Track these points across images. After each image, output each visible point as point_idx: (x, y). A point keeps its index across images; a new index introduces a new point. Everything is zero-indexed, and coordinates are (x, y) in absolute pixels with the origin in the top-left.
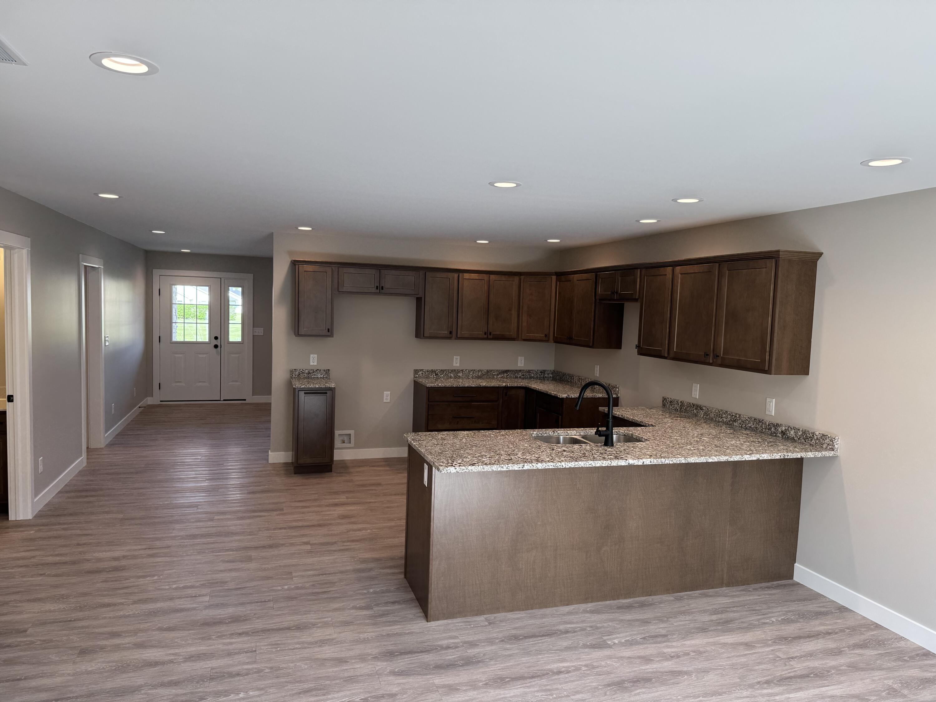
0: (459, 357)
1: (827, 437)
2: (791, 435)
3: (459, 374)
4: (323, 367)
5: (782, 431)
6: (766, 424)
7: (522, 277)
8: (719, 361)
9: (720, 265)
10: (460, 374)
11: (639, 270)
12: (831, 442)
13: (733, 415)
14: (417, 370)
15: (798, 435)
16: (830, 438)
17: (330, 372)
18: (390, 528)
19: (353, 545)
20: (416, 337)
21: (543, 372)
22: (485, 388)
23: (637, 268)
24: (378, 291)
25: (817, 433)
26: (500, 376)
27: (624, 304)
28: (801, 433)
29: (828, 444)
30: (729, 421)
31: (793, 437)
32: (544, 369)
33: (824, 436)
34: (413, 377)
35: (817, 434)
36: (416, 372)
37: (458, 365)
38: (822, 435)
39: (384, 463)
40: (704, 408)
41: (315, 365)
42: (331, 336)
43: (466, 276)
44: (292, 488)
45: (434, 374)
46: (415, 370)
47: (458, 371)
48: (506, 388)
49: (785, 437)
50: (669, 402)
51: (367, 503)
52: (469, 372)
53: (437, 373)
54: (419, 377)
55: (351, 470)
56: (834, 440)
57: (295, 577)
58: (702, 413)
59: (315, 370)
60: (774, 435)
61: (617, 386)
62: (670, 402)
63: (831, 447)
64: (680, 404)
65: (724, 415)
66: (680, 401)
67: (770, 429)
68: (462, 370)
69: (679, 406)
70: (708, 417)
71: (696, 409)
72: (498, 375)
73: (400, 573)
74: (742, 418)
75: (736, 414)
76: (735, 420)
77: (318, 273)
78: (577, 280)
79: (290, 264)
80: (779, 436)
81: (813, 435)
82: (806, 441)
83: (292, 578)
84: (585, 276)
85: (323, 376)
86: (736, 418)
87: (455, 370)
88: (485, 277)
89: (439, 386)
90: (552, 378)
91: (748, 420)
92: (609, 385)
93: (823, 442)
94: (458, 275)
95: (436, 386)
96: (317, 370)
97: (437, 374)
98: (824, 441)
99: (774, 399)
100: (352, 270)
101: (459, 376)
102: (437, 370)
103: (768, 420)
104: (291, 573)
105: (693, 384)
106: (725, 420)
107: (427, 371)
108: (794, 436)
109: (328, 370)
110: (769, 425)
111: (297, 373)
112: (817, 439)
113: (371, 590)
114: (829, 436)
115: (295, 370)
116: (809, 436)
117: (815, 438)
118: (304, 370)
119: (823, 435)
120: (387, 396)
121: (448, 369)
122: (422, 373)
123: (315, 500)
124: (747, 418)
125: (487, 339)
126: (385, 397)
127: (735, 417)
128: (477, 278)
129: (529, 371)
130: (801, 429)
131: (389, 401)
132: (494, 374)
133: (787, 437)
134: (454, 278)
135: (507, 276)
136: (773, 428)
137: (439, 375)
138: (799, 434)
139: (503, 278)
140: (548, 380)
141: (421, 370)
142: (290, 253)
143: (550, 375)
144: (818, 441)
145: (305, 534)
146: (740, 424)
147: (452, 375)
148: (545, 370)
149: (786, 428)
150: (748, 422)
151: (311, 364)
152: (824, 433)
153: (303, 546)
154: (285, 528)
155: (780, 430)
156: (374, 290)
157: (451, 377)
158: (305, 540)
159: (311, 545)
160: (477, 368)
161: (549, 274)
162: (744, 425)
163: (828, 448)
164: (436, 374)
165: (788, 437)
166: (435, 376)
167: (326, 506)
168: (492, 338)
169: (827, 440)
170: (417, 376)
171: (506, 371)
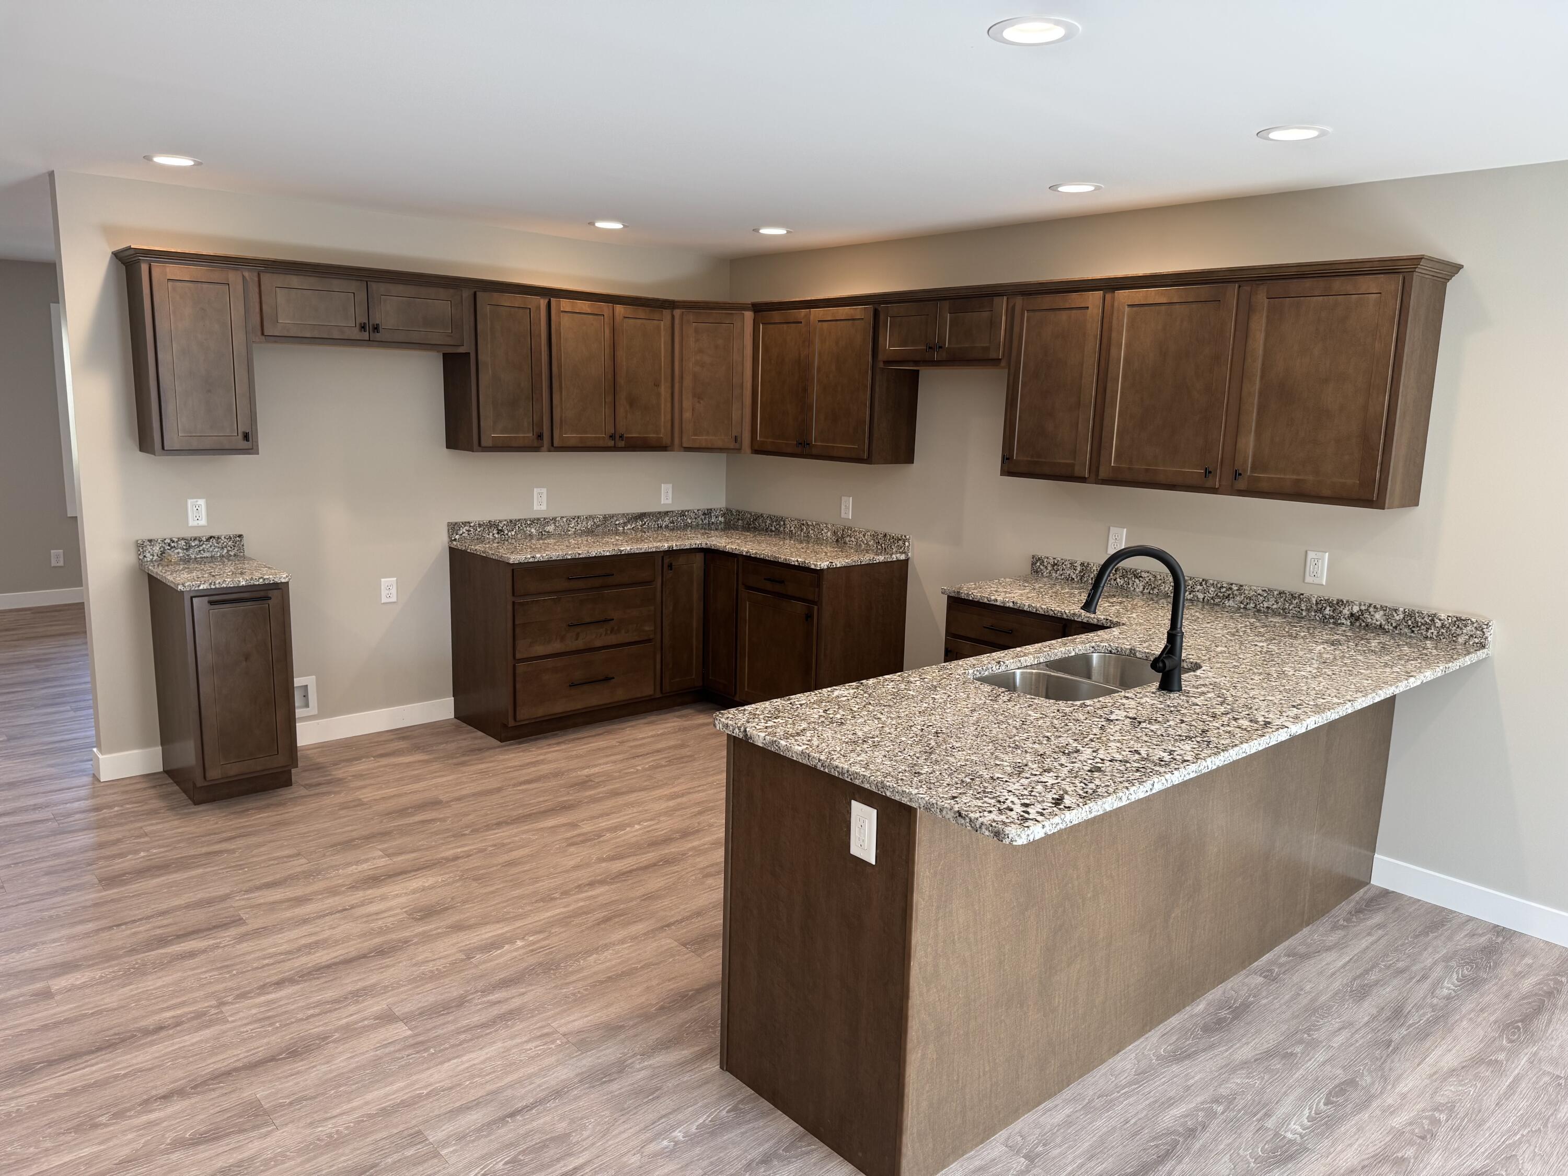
0: (544, 490)
1: (1469, 622)
2: (1374, 621)
3: (548, 528)
4: (222, 531)
5: (1352, 615)
6: (1309, 600)
7: (677, 312)
8: (1242, 484)
9: (1240, 287)
10: (551, 528)
11: (1005, 298)
12: (1478, 632)
13: (1222, 587)
14: (456, 523)
15: (1393, 621)
16: (1475, 625)
17: (245, 541)
18: (565, 921)
19: (515, 998)
20: (448, 447)
21: (708, 513)
22: (630, 556)
23: (1002, 295)
24: (365, 335)
25: (1443, 616)
26: (629, 526)
27: (918, 371)
28: (1402, 616)
29: (1472, 636)
30: (1212, 598)
31: (1381, 626)
32: (709, 507)
33: (1460, 622)
34: (445, 539)
35: (1442, 618)
36: (453, 528)
37: (544, 507)
38: (1455, 619)
39: (402, 744)
40: (1144, 575)
41: (204, 526)
42: (252, 450)
43: (566, 304)
44: (217, 847)
45: (495, 532)
46: (449, 524)
47: (547, 521)
48: (670, 552)
49: (1360, 625)
50: (1049, 565)
51: (448, 860)
52: (569, 521)
53: (500, 528)
54: (462, 539)
55: (339, 773)
56: (1485, 627)
57: (445, 1143)
58: (1139, 585)
59: (204, 539)
60: (1332, 621)
61: (908, 537)
62: (1053, 566)
63: (1477, 640)
64: (1079, 569)
65: (1199, 587)
66: (1079, 563)
67: (1320, 610)
68: (554, 519)
69: (1077, 572)
70: (1156, 591)
71: (1123, 577)
72: (625, 524)
73: (702, 1056)
74: (1246, 592)
75: (1232, 584)
76: (1229, 595)
77: (205, 286)
78: (819, 321)
79: (111, 258)
80: (1343, 624)
81: (1432, 620)
82: (1413, 632)
83: (436, 1155)
84: (843, 312)
85: (228, 551)
86: (1230, 592)
87: (538, 519)
88: (605, 307)
89: (536, 560)
90: (722, 526)
91: (1261, 596)
92: (885, 535)
93: (1459, 631)
94: (547, 301)
95: (531, 560)
96: (211, 537)
97: (501, 531)
98: (1461, 629)
99: (1327, 554)
100: (294, 281)
101: (548, 532)
102: (501, 522)
103: (1315, 594)
104: (419, 1133)
105: (1111, 528)
106: (1201, 596)
107: (479, 524)
108: (1384, 623)
109: (240, 536)
110: (1317, 604)
111: (157, 549)
112: (1443, 626)
113: (678, 1134)
114: (1473, 620)
115: (150, 541)
116: (1423, 621)
117: (1439, 624)
118: (175, 540)
119: (1459, 619)
120: (389, 590)
121: (523, 518)
122: (469, 531)
123: (308, 875)
124: (1260, 592)
125: (615, 449)
126: (384, 593)
127: (1227, 590)
128: (589, 311)
129: (682, 514)
130: (1401, 609)
131: (394, 599)
132: (617, 523)
133: (1363, 624)
134: (538, 308)
135: (648, 309)
136: (1328, 608)
137: (506, 532)
138: (1397, 618)
139: (641, 312)
140: (716, 529)
141: (465, 524)
142: (108, 231)
143: (720, 519)
144: (1444, 631)
145: (364, 989)
146: (1241, 603)
147: (533, 530)
148: (711, 509)
149: (1363, 608)
150: (1261, 598)
151: (192, 523)
152: (1458, 615)
153: (383, 1030)
154: (291, 981)
155: (1346, 612)
156: (356, 334)
157: (531, 535)
158: (375, 1006)
159: (406, 1019)
160: (584, 512)
161: (742, 307)
162: (1252, 605)
163: (1471, 643)
164: (499, 531)
165: (1367, 625)
166: (497, 536)
167: (353, 887)
168: (623, 446)
169: (1468, 628)
170: (457, 537)
171: (641, 516)
